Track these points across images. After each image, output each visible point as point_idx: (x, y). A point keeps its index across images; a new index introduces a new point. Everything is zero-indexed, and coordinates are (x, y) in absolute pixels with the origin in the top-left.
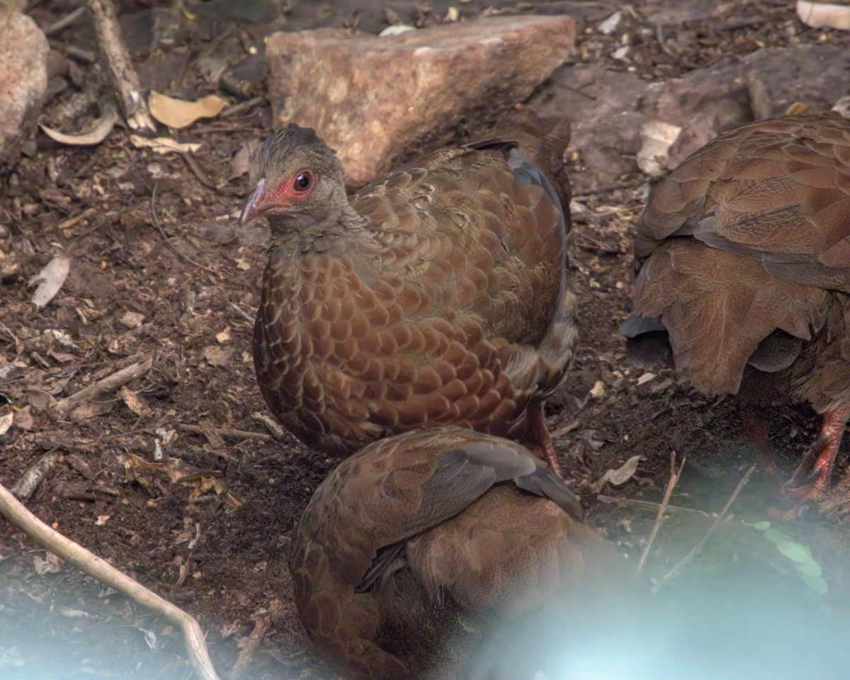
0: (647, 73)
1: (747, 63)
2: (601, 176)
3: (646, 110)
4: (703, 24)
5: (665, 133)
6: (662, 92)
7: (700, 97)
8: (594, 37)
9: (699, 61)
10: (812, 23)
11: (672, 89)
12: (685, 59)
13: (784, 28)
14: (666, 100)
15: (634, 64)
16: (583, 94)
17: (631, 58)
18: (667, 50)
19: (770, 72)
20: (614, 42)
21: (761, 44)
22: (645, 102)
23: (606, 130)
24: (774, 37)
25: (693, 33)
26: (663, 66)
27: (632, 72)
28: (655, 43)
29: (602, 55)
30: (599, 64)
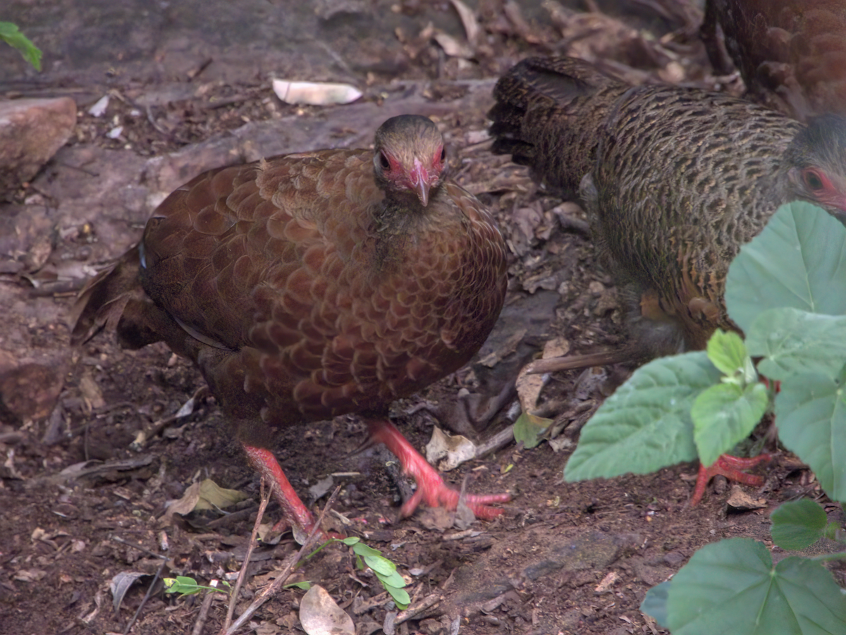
0: (144, 148)
1: (239, 136)
2: (113, 246)
3: (150, 183)
4: (189, 104)
6: (162, 166)
7: (200, 169)
8: (87, 120)
9: (192, 136)
10: (289, 100)
11: (171, 163)
12: (178, 135)
13: (264, 105)
14: (167, 173)
15: (130, 141)
16: (86, 172)
17: (127, 137)
18: (159, 128)
19: (262, 143)
20: (106, 123)
21: (246, 119)
22: (148, 176)
23: (113, 204)
24: (256, 113)
25: (182, 112)
26: (160, 143)
27: (130, 150)
28: (146, 123)
29: (98, 135)
30: (97, 144)
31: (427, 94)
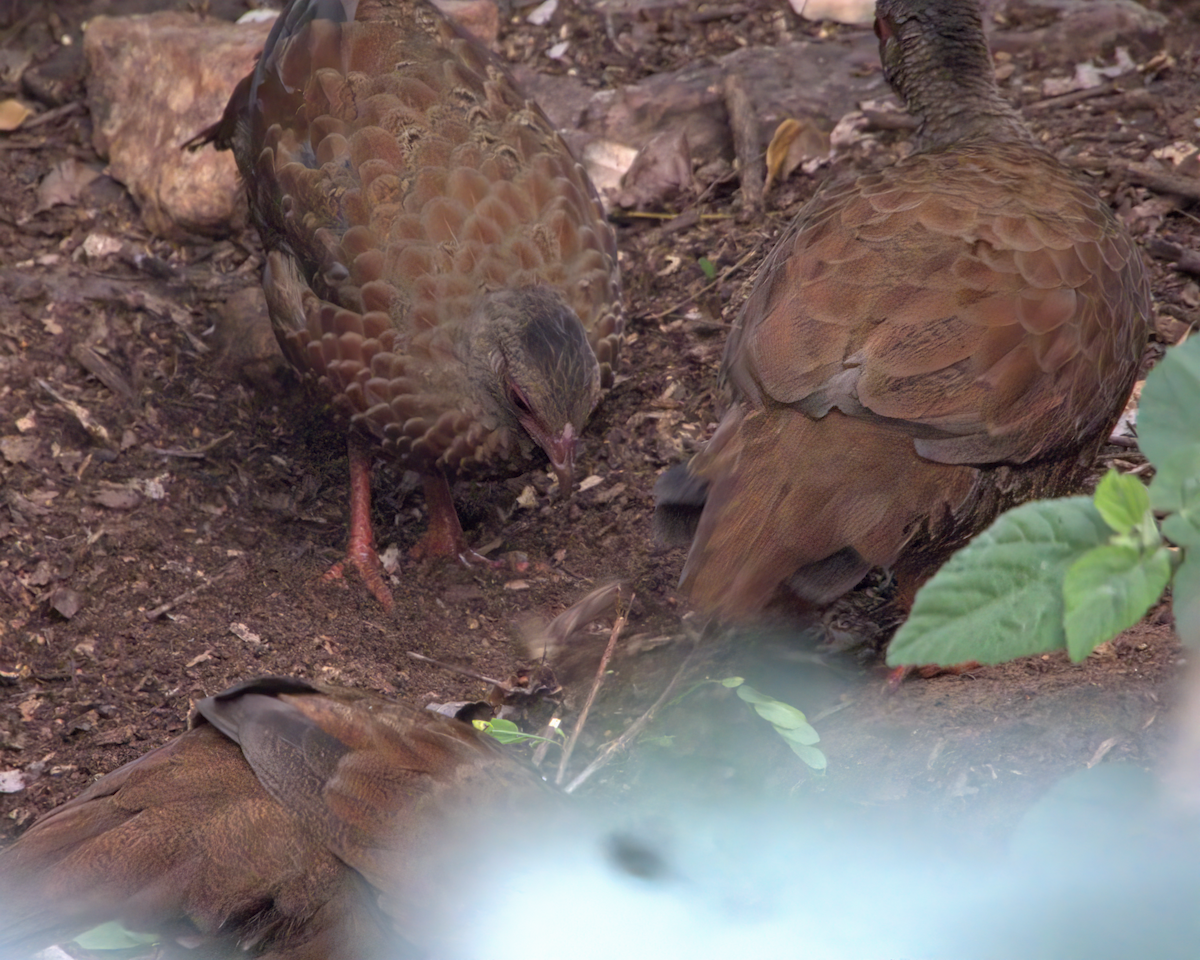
0: (594, 77)
1: (724, 66)
3: (593, 127)
4: (667, 13)
5: (617, 157)
6: (612, 103)
7: (662, 111)
8: (524, 28)
9: (661, 62)
10: (809, 14)
11: (627, 99)
12: (642, 59)
13: (773, 21)
14: (618, 114)
15: (577, 65)
17: (573, 57)
18: (620, 48)
19: (755, 80)
20: (550, 35)
21: (742, 41)
22: (590, 116)
24: (759, 32)
25: (653, 25)
26: (614, 69)
27: (573, 76)
28: (603, 37)
29: (533, 53)
30: (530, 65)
31: (1001, 18)
